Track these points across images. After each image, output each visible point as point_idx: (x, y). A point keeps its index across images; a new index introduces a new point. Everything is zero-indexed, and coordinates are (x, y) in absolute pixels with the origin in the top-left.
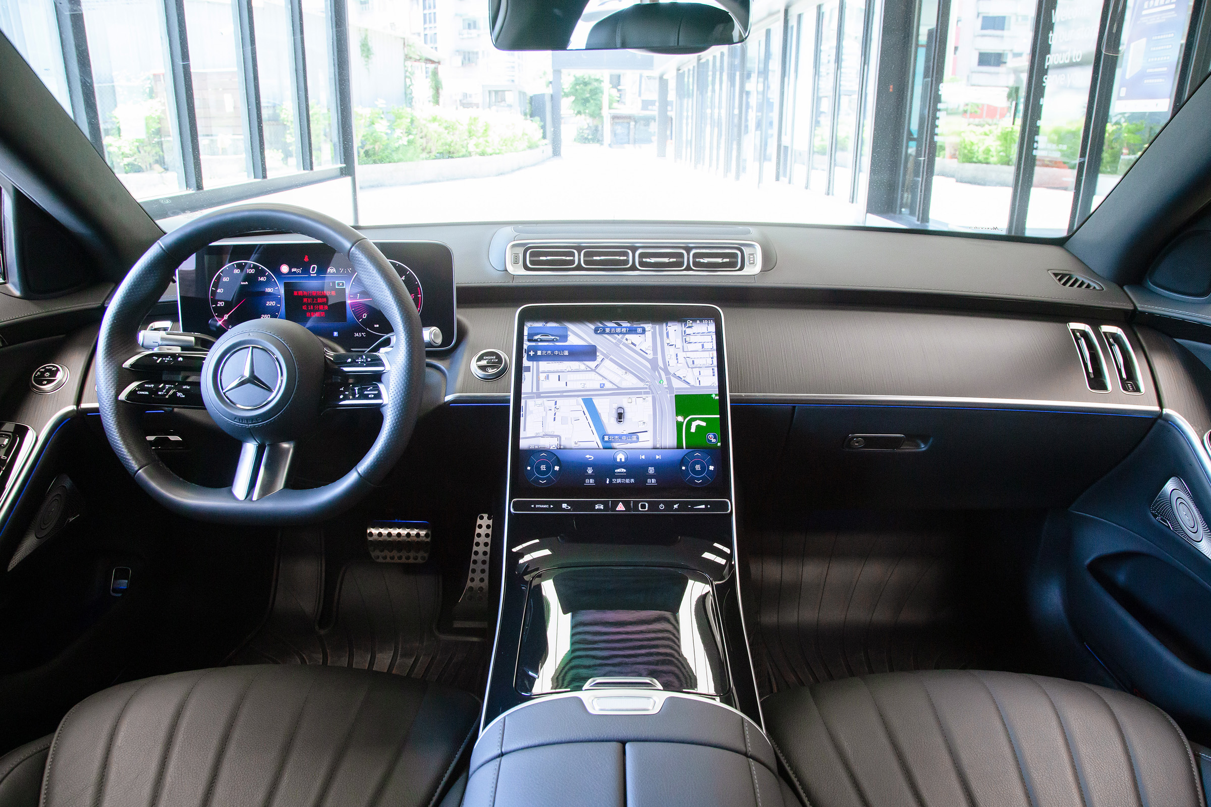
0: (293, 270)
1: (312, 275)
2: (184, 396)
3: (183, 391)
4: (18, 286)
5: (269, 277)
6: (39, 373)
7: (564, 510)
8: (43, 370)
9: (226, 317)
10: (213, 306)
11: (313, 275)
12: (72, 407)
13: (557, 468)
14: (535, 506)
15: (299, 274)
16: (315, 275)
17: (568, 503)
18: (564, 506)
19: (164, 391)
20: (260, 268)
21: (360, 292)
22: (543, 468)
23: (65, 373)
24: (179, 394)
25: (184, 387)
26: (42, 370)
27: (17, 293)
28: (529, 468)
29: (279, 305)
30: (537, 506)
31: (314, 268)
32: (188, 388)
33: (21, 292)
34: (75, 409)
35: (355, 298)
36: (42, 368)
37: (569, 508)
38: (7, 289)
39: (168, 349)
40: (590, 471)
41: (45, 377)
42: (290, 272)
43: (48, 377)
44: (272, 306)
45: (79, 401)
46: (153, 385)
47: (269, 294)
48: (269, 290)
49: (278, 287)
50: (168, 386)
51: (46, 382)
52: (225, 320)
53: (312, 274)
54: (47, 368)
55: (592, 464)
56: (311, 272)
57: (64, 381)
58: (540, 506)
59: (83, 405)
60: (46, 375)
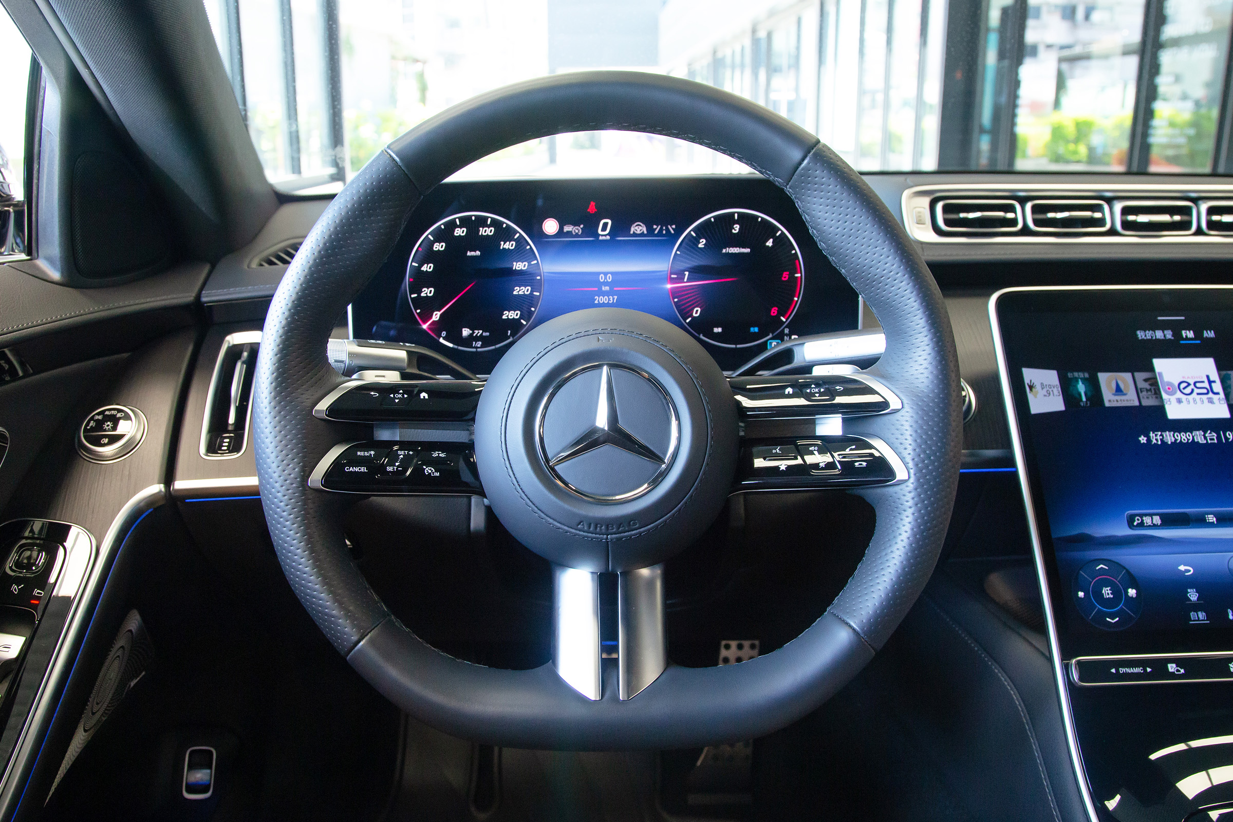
0: (567, 229)
1: (601, 238)
2: (437, 474)
3: (435, 463)
4: (58, 263)
5: (521, 242)
6: (92, 424)
7: (1173, 676)
8: (100, 417)
9: (436, 316)
10: (413, 296)
11: (604, 238)
12: (157, 488)
13: (1132, 592)
14: (1117, 670)
15: (577, 235)
16: (608, 237)
17: (1178, 662)
18: (1172, 668)
19: (397, 464)
20: (504, 226)
21: (691, 268)
22: (1107, 592)
23: (139, 423)
24: (428, 470)
25: (435, 454)
26: (97, 417)
27: (56, 275)
28: (1081, 594)
29: (538, 294)
30: (1122, 670)
31: (605, 225)
32: (442, 455)
33: (62, 273)
34: (163, 490)
35: (680, 279)
36: (98, 414)
37: (1182, 671)
38: (37, 268)
39: (376, 376)
40: (1193, 596)
41: (105, 431)
42: (560, 233)
43: (109, 430)
44: (524, 295)
45: (169, 476)
46: (372, 453)
47: (521, 272)
48: (519, 266)
49: (537, 260)
50: (402, 452)
51: (106, 441)
52: (434, 321)
53: (602, 235)
54: (107, 413)
55: (1191, 582)
56: (600, 232)
57: (139, 437)
58: (1128, 670)
59: (180, 484)
60: (105, 426)
